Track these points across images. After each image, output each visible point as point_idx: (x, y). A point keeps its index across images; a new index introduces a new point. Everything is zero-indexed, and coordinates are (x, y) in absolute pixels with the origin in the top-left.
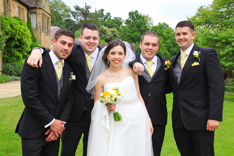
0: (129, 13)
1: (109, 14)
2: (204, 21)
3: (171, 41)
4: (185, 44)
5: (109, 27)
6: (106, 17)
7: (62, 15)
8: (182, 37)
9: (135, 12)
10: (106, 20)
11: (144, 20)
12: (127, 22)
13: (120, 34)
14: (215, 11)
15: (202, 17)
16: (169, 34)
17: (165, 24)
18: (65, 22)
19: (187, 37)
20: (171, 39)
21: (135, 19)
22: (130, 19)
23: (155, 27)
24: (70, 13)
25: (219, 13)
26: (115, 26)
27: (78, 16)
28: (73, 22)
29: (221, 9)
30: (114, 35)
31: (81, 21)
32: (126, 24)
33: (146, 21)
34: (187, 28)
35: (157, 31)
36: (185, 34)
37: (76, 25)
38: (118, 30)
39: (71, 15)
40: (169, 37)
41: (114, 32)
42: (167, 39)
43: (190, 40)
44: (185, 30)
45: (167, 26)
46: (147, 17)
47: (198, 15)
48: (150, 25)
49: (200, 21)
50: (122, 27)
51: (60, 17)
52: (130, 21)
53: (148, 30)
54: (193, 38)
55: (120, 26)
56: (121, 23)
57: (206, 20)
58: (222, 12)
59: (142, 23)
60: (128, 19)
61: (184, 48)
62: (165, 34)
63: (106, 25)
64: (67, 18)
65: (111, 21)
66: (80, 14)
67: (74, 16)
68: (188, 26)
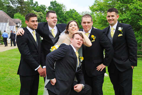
0: (51, 2)
1: (37, 3)
2: (99, 9)
3: (78, 21)
4: (113, 22)
5: (38, 11)
6: (35, 5)
7: (4, 3)
8: (111, 18)
9: (54, 2)
10: (35, 7)
11: (60, 7)
12: (50, 8)
13: (45, 16)
14: (105, 3)
15: (98, 7)
16: (77, 16)
17: (74, 10)
18: (6, 7)
19: (114, 18)
20: (78, 20)
21: (55, 7)
22: (51, 6)
23: (68, 12)
24: (9, 1)
25: (108, 4)
26: (42, 11)
27: (16, 3)
28: (12, 7)
29: (109, 2)
30: (41, 17)
31: (18, 7)
32: (49, 9)
33: (62, 7)
34: (114, 13)
35: (69, 14)
36: (113, 16)
37: (14, 10)
38: (43, 13)
39: (11, 3)
40: (76, 18)
41: (40, 15)
42: (75, 19)
43: (116, 20)
44: (113, 14)
45: (75, 11)
46: (62, 5)
47: (95, 5)
48: (64, 10)
49: (96, 9)
50: (46, 11)
51: (2, 4)
52: (51, 8)
53: (63, 13)
54: (117, 19)
55: (44, 11)
56: (45, 9)
57: (100, 8)
58: (109, 4)
59: (59, 9)
60: (50, 6)
61: (112, 25)
62: (74, 16)
63: (35, 10)
64: (8, 5)
65: (39, 8)
66: (17, 2)
67: (12, 3)
68: (115, 11)
